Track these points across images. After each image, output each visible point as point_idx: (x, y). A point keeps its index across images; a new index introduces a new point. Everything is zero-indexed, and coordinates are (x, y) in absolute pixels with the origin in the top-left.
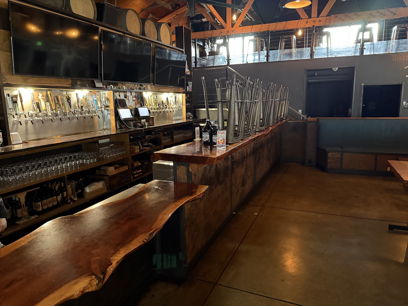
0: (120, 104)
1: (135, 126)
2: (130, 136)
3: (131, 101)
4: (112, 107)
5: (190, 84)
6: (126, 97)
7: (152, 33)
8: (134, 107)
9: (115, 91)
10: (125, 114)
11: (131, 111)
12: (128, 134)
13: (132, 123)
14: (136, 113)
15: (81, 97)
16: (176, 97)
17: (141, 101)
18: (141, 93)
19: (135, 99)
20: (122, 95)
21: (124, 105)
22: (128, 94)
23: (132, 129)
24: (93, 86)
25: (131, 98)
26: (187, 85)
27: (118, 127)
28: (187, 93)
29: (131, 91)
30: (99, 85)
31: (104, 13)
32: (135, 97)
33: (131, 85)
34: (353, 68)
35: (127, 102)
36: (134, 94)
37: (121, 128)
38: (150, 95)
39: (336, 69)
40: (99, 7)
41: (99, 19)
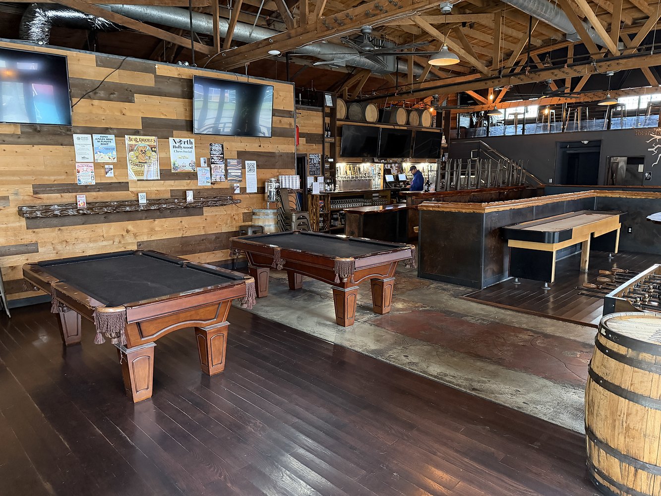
0: (387, 172)
1: (395, 186)
2: (391, 192)
3: (394, 171)
4: (382, 174)
6: (391, 167)
7: (415, 120)
8: (396, 174)
9: (385, 164)
10: (390, 178)
11: (394, 176)
13: (393, 184)
14: (397, 178)
15: (365, 168)
16: (431, 167)
17: (401, 170)
18: (402, 164)
20: (389, 166)
21: (389, 173)
22: (393, 165)
23: (393, 188)
24: (373, 162)
25: (394, 168)
26: (444, 156)
27: (385, 187)
29: (395, 163)
30: (376, 160)
31: (384, 116)
32: (397, 167)
33: (395, 159)
34: (600, 141)
35: (392, 170)
36: (397, 165)
37: (386, 187)
38: (407, 165)
39: (586, 142)
40: (381, 112)
41: (380, 120)
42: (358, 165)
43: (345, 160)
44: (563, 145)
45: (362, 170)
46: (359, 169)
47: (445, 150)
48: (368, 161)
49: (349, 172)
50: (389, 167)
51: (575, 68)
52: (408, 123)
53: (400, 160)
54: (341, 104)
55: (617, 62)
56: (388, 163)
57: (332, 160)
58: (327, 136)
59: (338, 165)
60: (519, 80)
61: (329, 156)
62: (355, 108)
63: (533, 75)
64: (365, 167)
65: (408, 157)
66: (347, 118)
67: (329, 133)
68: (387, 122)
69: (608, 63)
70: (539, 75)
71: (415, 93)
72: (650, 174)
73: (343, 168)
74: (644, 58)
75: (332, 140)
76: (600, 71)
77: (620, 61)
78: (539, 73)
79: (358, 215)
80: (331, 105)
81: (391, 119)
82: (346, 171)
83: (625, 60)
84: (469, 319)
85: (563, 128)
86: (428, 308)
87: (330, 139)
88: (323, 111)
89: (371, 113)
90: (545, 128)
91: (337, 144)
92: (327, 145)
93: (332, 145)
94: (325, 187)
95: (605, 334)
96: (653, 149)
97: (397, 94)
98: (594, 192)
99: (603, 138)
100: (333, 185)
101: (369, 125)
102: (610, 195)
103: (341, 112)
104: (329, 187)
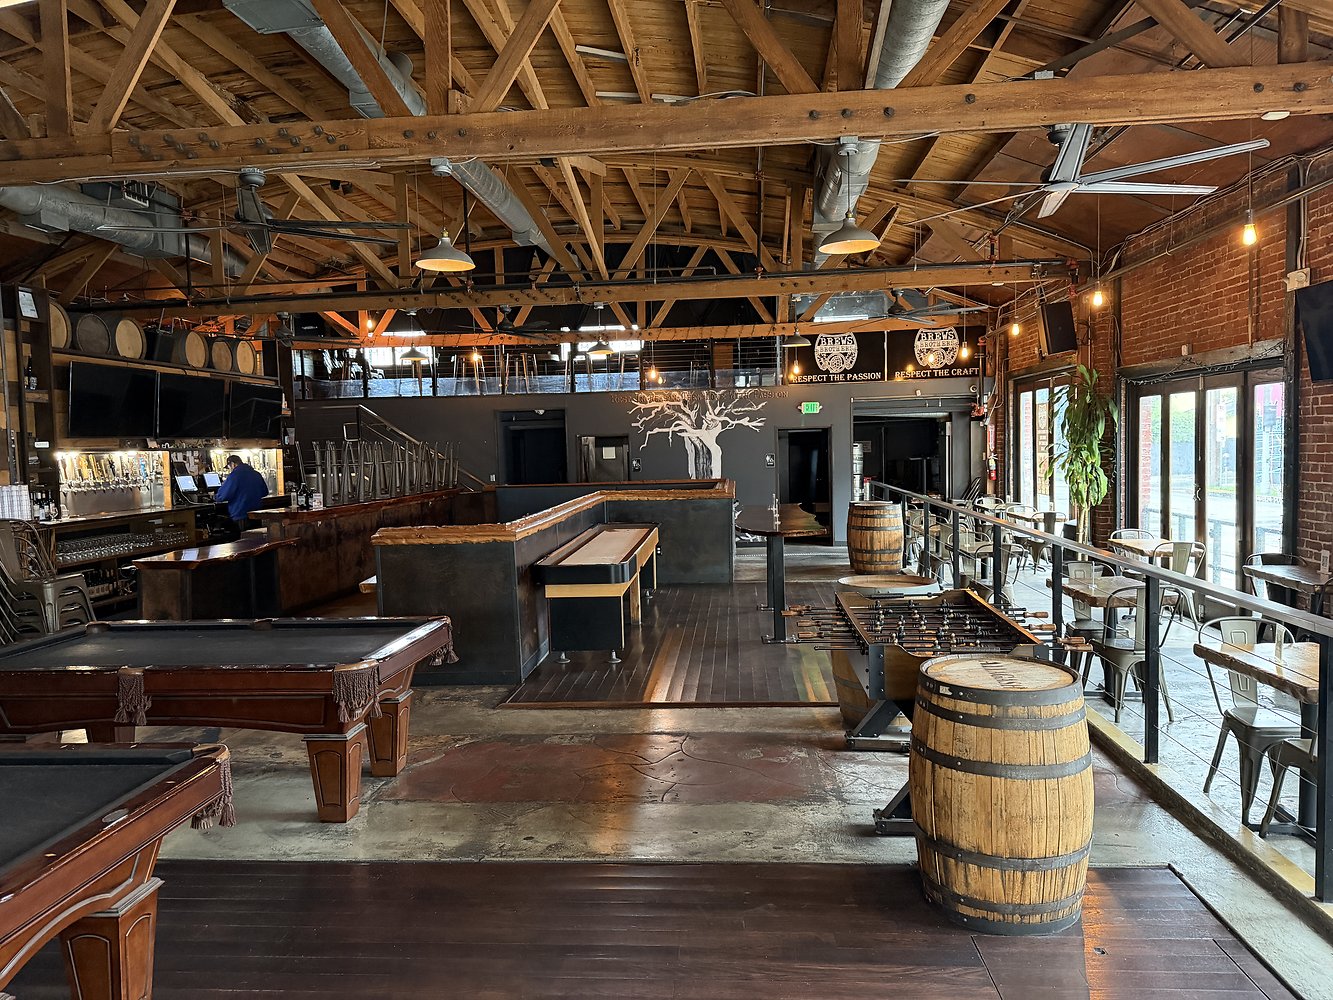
0: (178, 469)
1: (200, 500)
2: (196, 514)
3: (192, 466)
4: (167, 474)
5: (292, 431)
6: (185, 458)
7: (224, 360)
8: (196, 473)
9: (171, 451)
10: (186, 483)
11: (194, 479)
12: (193, 511)
14: (200, 482)
15: (125, 460)
16: (264, 456)
17: (207, 464)
18: (207, 453)
19: (197, 461)
20: (180, 455)
21: (183, 471)
22: (189, 454)
23: (196, 504)
24: (146, 448)
25: (191, 459)
26: (286, 434)
27: (177, 503)
28: (284, 448)
29: (193, 449)
30: (152, 444)
31: (157, 345)
32: (198, 458)
33: (193, 441)
34: (563, 411)
35: (187, 465)
36: (196, 454)
37: (179, 503)
38: (219, 454)
39: (541, 412)
40: (150, 337)
41: (149, 354)
42: (106, 456)
43: (78, 444)
44: (506, 417)
45: (117, 465)
46: (111, 464)
47: (290, 421)
48: (133, 447)
49: (86, 472)
50: (180, 459)
51: (546, 290)
52: (209, 364)
53: (201, 442)
54: (56, 313)
55: (608, 288)
56: (177, 450)
57: (45, 445)
58: (29, 386)
59: (59, 456)
60: (455, 302)
61: (34, 435)
62: (91, 326)
63: (478, 295)
64: (124, 458)
65: (220, 436)
66: (73, 347)
67: (34, 379)
68: (166, 359)
69: (595, 289)
70: (488, 296)
71: (233, 306)
72: (638, 461)
73: (71, 461)
74: (643, 287)
75: (44, 397)
76: (584, 300)
77: (612, 288)
78: (488, 293)
79: (178, 572)
80: (34, 315)
81: (174, 354)
82: (80, 471)
83: (618, 288)
84: (556, 740)
85: (503, 388)
86: (467, 741)
87: (37, 396)
88: (15, 328)
89: (128, 339)
90: (471, 386)
91: (57, 405)
92: (29, 409)
93: (43, 410)
94: (32, 510)
95: (950, 694)
96: (638, 424)
97: (192, 304)
98: (601, 494)
99: (566, 406)
100: (52, 505)
101: (123, 364)
102: (626, 498)
103: (60, 333)
104: (42, 511)
